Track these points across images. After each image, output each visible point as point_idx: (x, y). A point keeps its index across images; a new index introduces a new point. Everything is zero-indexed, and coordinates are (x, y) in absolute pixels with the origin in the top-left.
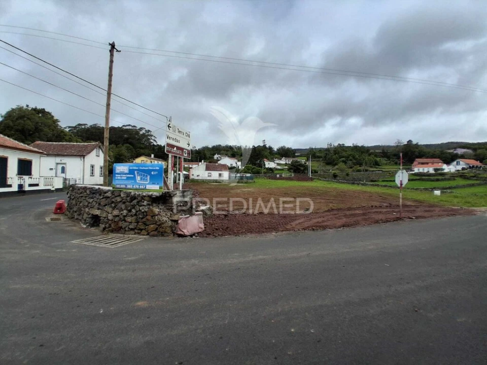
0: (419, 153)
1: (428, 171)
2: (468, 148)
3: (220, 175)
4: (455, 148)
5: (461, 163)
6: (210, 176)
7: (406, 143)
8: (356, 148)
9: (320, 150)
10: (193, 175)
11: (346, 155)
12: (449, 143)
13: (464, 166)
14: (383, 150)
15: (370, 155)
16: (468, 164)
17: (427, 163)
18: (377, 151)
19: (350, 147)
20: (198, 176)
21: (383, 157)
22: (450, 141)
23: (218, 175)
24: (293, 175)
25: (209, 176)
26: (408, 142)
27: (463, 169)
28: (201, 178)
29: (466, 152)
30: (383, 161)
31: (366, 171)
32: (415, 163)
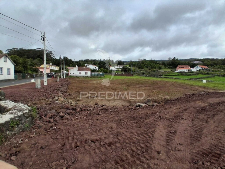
0: (179, 63)
1: (184, 71)
2: (200, 61)
3: (86, 73)
4: (194, 61)
5: (199, 67)
6: (81, 74)
7: (173, 59)
8: (151, 61)
9: (135, 62)
10: (71, 73)
11: (147, 64)
12: (190, 59)
13: (200, 69)
14: (163, 62)
15: (157, 64)
16: (202, 68)
17: (183, 67)
18: (160, 62)
19: (149, 60)
20: (73, 74)
21: (163, 65)
22: (191, 58)
23: (85, 73)
24: (124, 73)
25: (79, 74)
26: (174, 58)
27: (200, 70)
28: (75, 75)
29: (199, 62)
30: (163, 67)
31: (157, 71)
32: (178, 67)
